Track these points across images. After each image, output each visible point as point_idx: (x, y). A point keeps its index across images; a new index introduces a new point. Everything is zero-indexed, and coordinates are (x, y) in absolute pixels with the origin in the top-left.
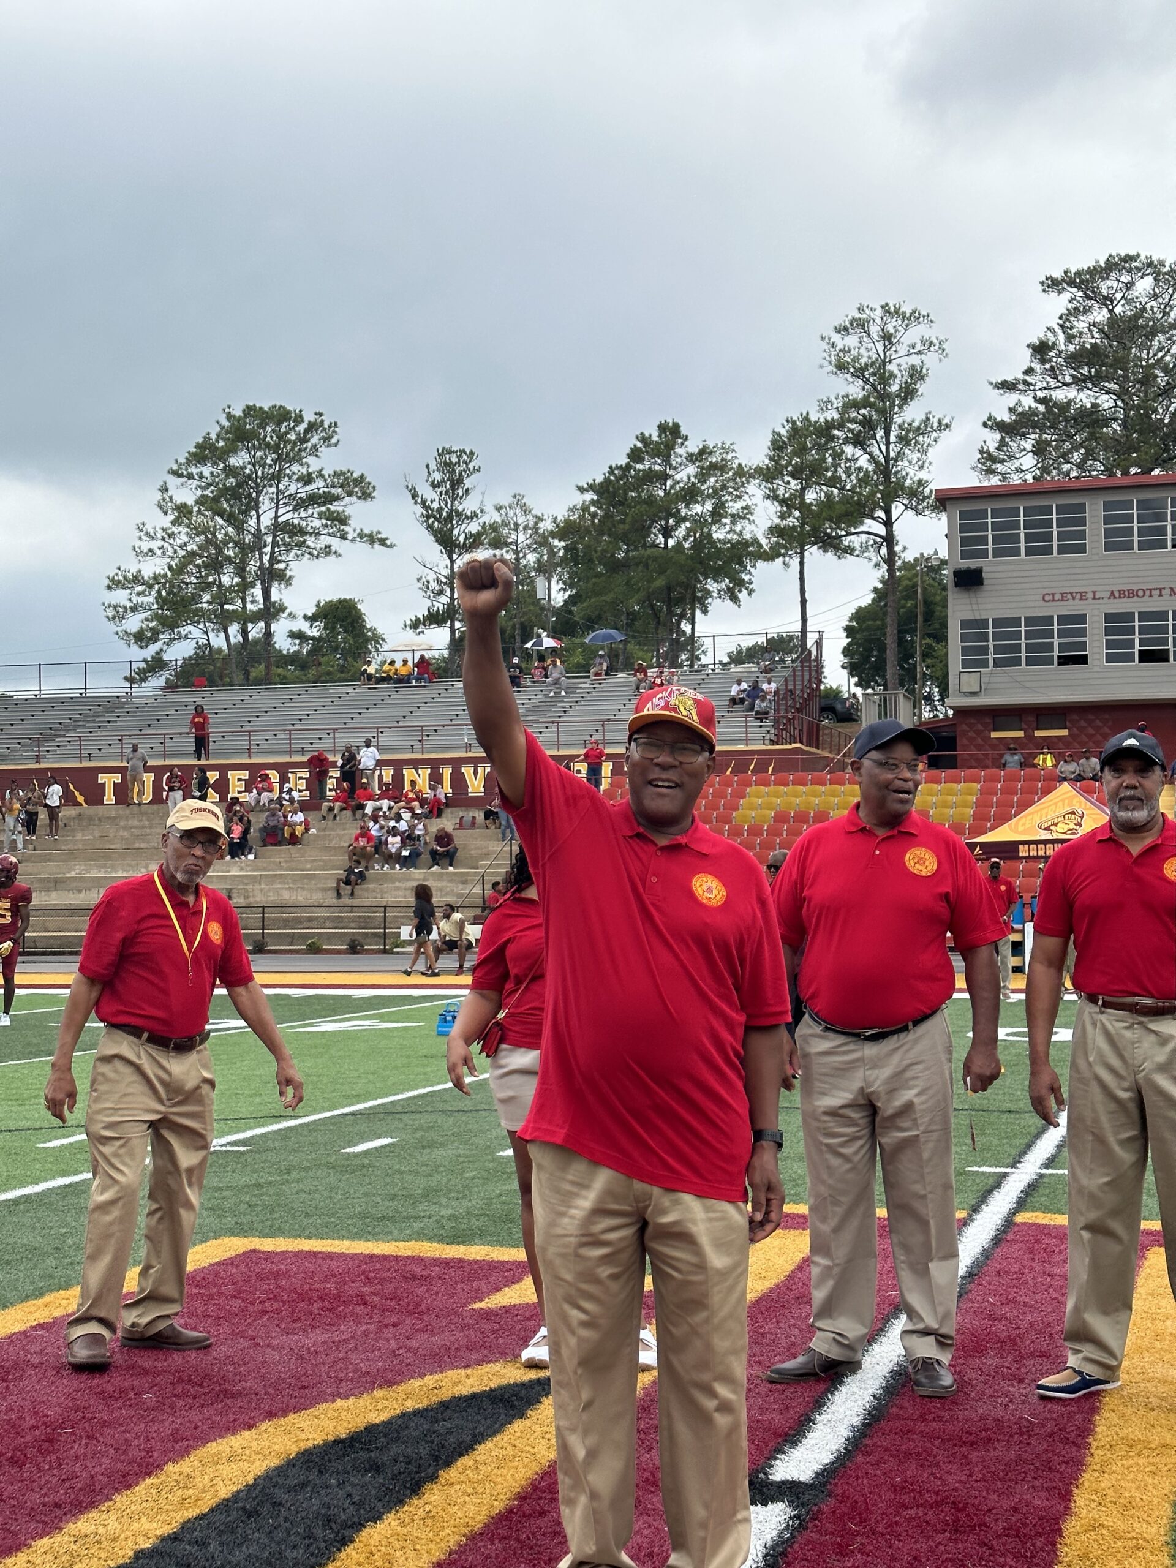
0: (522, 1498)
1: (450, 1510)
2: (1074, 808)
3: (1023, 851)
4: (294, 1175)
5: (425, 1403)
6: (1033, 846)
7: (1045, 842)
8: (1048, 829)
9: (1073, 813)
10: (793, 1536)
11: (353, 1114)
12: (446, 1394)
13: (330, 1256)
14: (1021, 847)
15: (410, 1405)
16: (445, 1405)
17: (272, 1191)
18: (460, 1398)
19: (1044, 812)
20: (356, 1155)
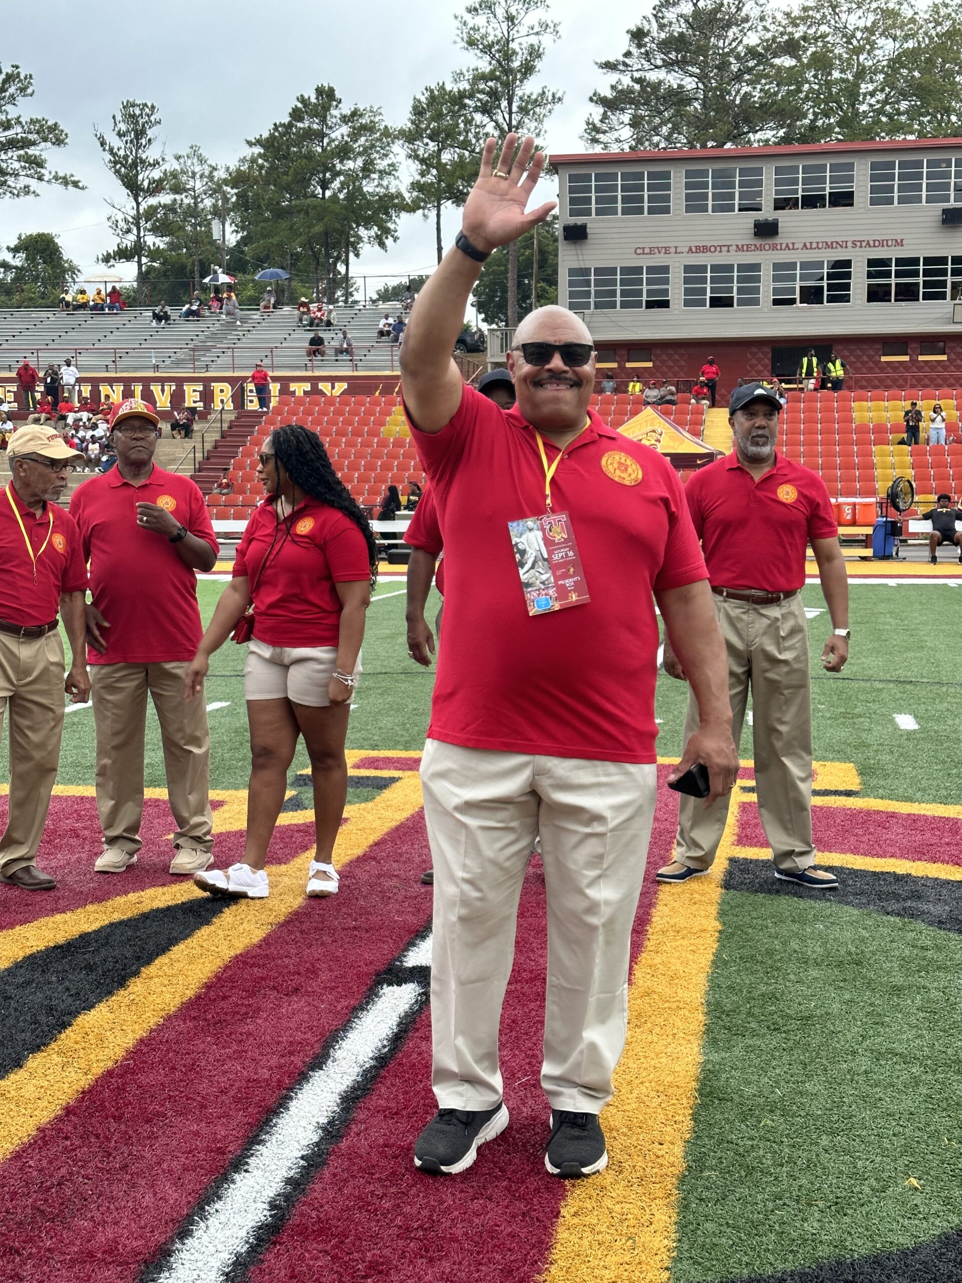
0: (209, 986)
1: (150, 998)
2: (655, 428)
5: (129, 915)
9: (654, 431)
10: (421, 1009)
12: (146, 907)
15: (117, 917)
16: (145, 917)
18: (158, 910)
19: (631, 430)
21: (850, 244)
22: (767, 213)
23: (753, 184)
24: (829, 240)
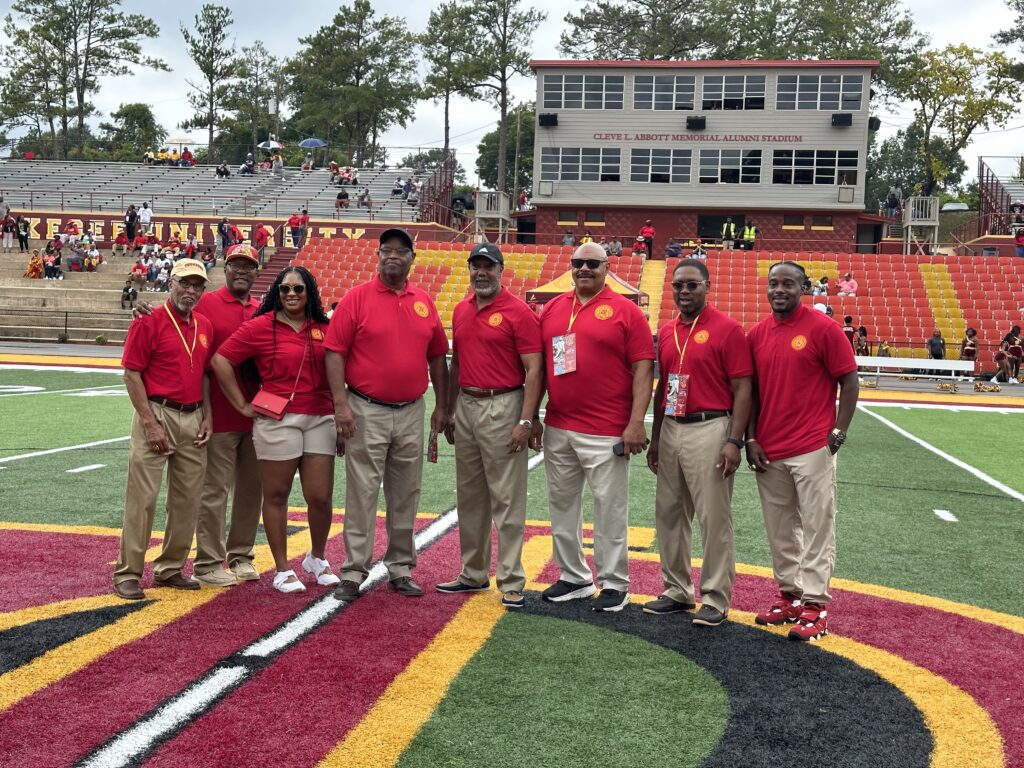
0: (91, 665)
1: (45, 671)
4: (28, 485)
5: (55, 615)
11: (84, 449)
12: (69, 611)
13: (32, 533)
15: (46, 616)
16: (67, 617)
17: (10, 493)
18: (79, 613)
20: (74, 474)
21: (760, 138)
22: (698, 111)
23: (687, 88)
24: (745, 134)
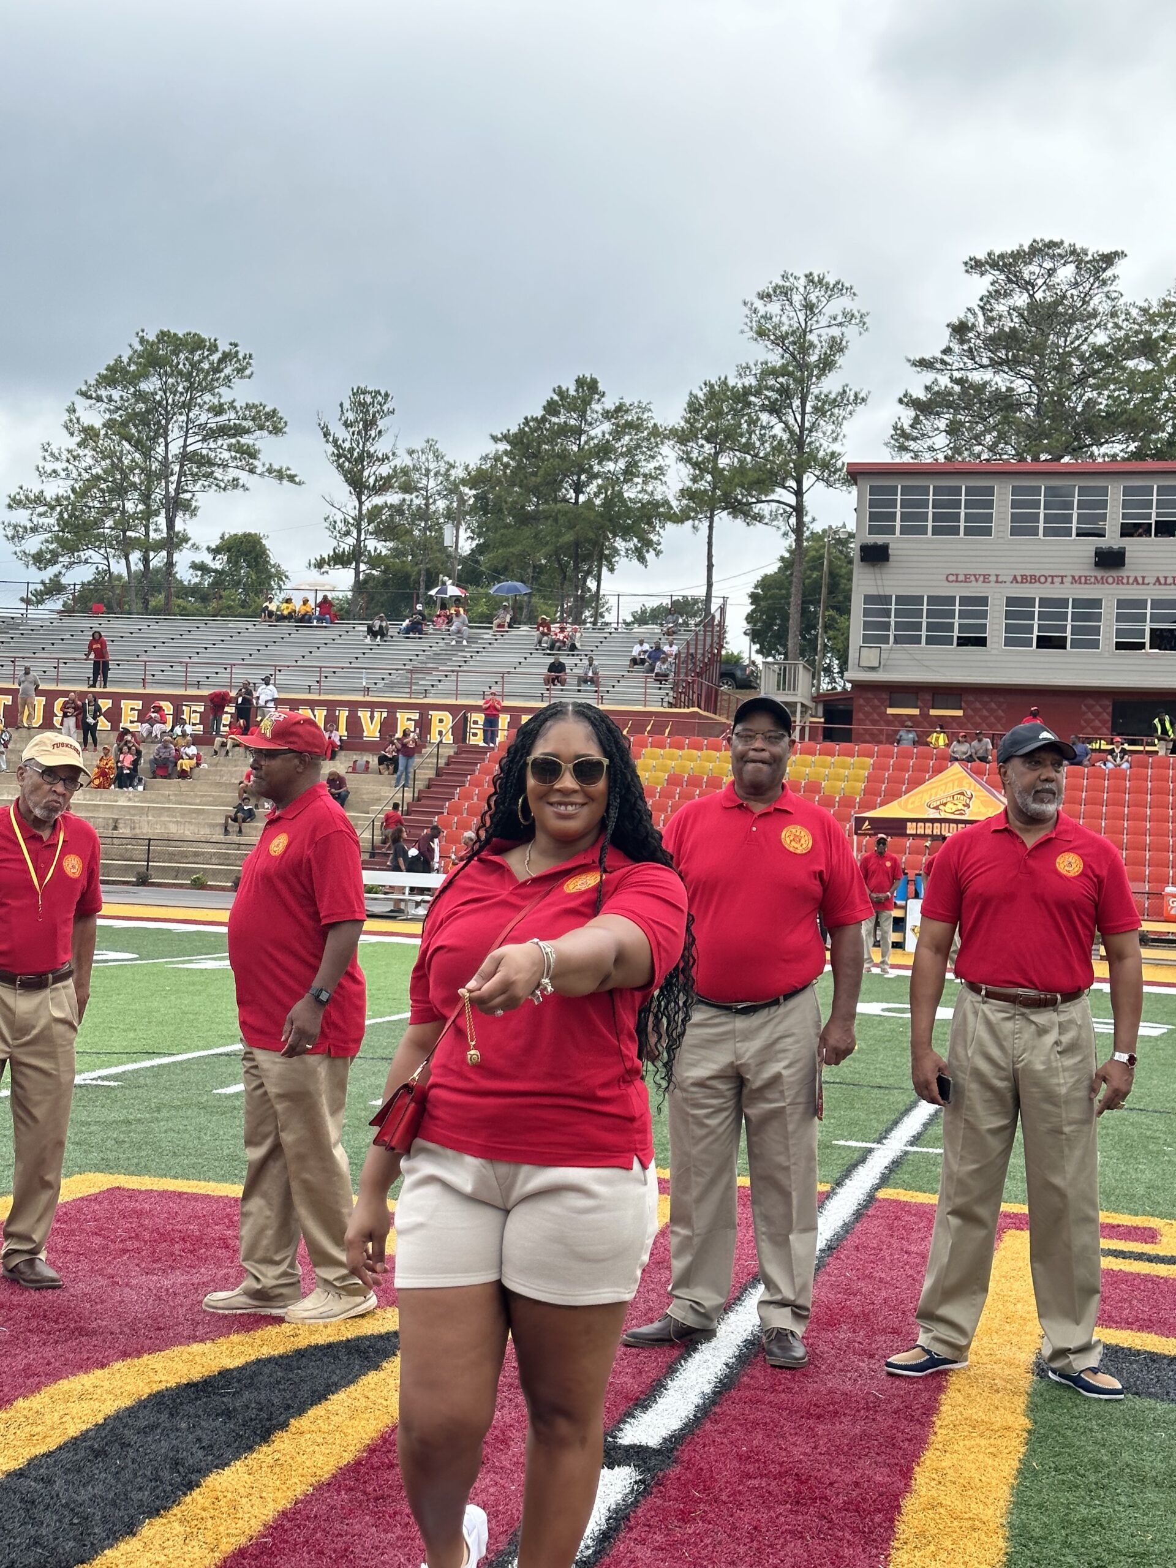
0: (372, 1450)
1: (299, 1459)
2: (965, 789)
3: (911, 829)
4: (164, 1113)
5: (281, 1350)
6: (921, 824)
7: (933, 821)
8: (937, 808)
9: (962, 794)
10: (636, 1501)
11: (227, 1055)
12: (302, 1343)
13: (195, 1197)
14: (909, 824)
15: (266, 1352)
16: (300, 1354)
17: (141, 1128)
18: (316, 1347)
19: (934, 791)
20: (228, 1097)
22: (1112, 540)
23: (1096, 504)
